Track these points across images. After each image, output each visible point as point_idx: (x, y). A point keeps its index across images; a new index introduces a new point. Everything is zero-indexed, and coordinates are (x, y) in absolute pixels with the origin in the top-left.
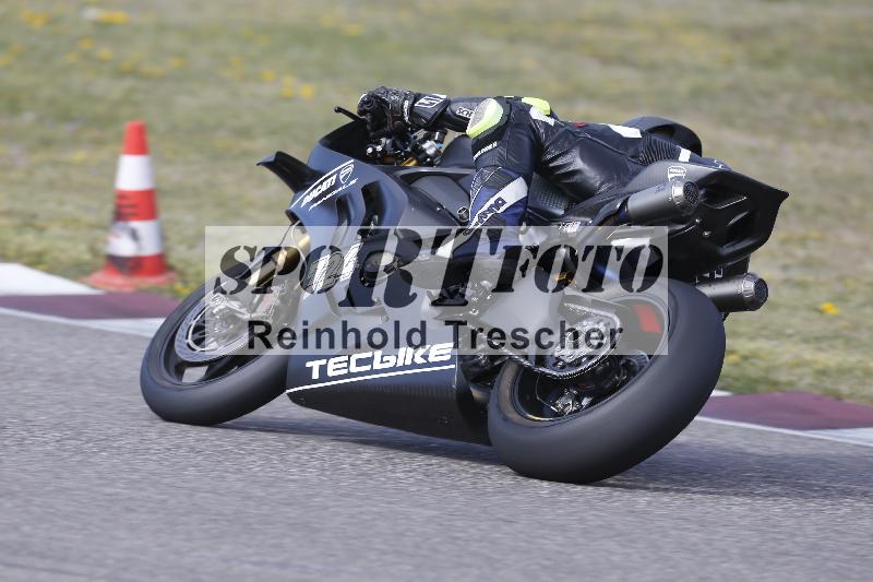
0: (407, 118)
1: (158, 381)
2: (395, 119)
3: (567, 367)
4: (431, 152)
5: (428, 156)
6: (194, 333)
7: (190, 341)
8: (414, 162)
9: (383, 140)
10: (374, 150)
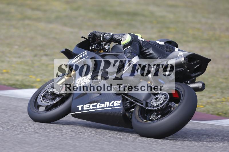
0: (102, 40)
1: (33, 110)
2: (99, 39)
3: (155, 107)
4: (107, 48)
5: (106, 50)
6: (43, 97)
7: (42, 100)
8: (102, 51)
9: (94, 45)
10: (92, 48)
